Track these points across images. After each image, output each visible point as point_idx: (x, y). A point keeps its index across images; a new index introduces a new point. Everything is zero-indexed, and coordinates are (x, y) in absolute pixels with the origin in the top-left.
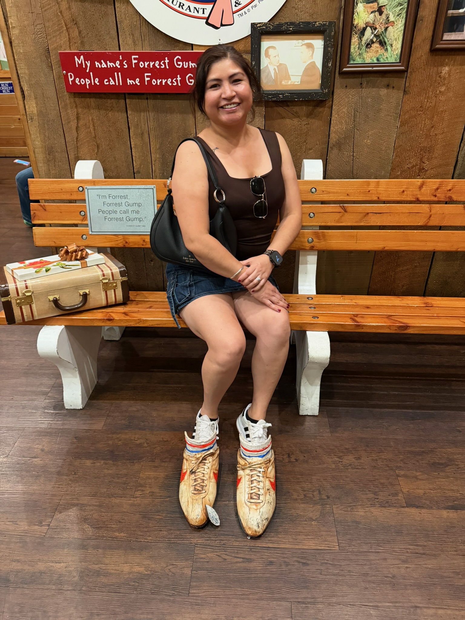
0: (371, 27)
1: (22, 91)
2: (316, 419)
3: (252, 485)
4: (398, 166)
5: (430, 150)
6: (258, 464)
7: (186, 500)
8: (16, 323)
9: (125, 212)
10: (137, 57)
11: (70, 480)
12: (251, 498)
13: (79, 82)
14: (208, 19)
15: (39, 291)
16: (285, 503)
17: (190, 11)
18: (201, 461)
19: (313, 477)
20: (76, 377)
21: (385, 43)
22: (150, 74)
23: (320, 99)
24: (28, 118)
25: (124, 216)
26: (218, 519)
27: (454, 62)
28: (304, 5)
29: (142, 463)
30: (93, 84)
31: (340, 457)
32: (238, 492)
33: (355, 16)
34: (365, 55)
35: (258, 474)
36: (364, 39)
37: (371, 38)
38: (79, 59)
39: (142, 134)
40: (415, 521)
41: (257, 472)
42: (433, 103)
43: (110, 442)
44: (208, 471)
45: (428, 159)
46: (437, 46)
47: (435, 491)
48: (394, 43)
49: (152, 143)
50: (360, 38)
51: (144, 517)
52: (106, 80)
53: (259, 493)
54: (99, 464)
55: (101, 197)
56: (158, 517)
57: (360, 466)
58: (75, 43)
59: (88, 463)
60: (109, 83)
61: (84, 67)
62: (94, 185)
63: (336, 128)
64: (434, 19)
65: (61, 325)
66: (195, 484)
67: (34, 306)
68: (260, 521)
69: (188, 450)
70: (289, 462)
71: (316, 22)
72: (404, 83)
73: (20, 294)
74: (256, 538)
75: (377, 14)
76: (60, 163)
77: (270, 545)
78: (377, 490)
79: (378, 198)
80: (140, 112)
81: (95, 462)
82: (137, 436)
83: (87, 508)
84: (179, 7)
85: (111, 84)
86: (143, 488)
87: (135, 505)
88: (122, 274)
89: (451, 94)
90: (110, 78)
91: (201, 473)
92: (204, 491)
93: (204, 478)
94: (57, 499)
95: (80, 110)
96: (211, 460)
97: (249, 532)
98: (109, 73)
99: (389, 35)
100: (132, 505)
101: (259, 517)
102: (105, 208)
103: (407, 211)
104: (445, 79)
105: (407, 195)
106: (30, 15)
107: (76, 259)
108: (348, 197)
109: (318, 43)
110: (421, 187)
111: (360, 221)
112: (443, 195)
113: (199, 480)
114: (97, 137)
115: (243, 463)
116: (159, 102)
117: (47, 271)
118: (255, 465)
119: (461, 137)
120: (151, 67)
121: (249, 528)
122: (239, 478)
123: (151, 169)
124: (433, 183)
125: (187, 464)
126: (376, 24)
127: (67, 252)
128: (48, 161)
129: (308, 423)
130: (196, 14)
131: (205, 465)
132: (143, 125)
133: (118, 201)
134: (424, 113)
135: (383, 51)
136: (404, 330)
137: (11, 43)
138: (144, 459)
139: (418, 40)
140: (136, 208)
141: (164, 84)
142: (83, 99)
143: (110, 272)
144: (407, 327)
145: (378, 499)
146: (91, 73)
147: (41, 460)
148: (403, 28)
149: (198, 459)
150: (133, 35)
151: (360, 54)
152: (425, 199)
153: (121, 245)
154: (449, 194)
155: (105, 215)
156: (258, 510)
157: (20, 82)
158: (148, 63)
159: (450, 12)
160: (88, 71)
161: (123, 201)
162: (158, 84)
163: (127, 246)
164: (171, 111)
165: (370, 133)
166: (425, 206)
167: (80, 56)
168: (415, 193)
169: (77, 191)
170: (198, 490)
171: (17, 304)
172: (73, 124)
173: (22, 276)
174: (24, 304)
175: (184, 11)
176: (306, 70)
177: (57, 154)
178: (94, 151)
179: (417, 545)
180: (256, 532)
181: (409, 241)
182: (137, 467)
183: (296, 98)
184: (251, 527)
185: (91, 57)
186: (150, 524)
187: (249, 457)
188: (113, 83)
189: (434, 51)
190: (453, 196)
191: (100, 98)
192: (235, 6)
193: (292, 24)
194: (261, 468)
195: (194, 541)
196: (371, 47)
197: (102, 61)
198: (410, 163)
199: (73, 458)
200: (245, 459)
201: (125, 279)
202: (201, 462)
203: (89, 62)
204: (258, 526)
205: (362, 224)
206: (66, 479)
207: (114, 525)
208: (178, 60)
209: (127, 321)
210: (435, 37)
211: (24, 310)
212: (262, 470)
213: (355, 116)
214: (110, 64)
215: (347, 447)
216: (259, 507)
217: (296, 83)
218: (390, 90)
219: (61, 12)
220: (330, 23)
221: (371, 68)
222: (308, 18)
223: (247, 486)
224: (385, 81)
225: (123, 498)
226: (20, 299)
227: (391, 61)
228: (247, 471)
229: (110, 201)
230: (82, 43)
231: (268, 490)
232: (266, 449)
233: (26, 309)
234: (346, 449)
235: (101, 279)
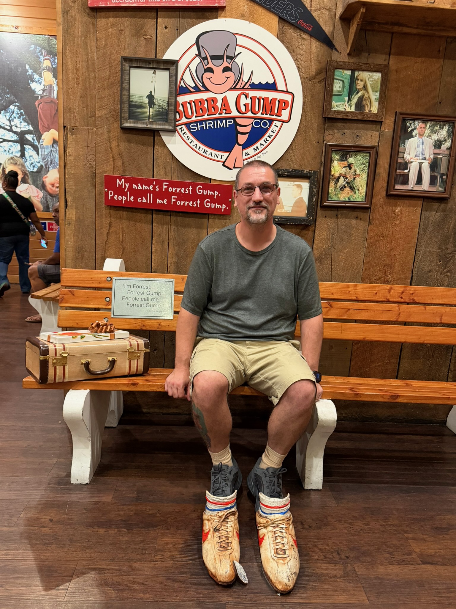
0: (343, 177)
1: (66, 202)
2: (319, 493)
3: (277, 541)
4: (367, 278)
5: (391, 267)
6: (280, 520)
7: (213, 557)
8: (48, 383)
9: (146, 300)
10: (168, 183)
11: (84, 547)
12: (277, 553)
13: (117, 198)
14: (224, 162)
15: (74, 353)
16: (308, 563)
17: (212, 156)
18: (224, 519)
19: (329, 541)
20: (88, 448)
21: (354, 188)
22: (176, 197)
23: (306, 224)
24: (67, 222)
25: (145, 302)
26: (246, 576)
27: (404, 204)
28: (295, 159)
29: (157, 531)
30: (128, 200)
31: (350, 524)
32: (262, 550)
33: (332, 168)
34: (339, 195)
35: (281, 530)
36: (339, 184)
37: (344, 184)
38: (120, 181)
39: (163, 242)
40: (434, 575)
41: (280, 529)
42: (391, 232)
43: (122, 513)
44: (231, 529)
45: (390, 273)
46: (391, 193)
47: (444, 551)
48: (361, 189)
49: (170, 250)
50: (336, 183)
51: (168, 579)
52: (140, 198)
53: (284, 548)
54: (113, 532)
55: (126, 286)
56: (182, 578)
57: (370, 531)
58: (118, 170)
59: (101, 531)
60: (142, 200)
61: (123, 187)
62: (122, 276)
63: (318, 246)
64: (387, 175)
65: (86, 390)
66: (220, 541)
67: (67, 368)
68: (289, 574)
69: (210, 510)
70: (304, 528)
71: (304, 170)
72: (369, 216)
73: (58, 355)
74: (286, 593)
75: (347, 168)
76: (87, 261)
77: (302, 601)
78: (391, 550)
79: (357, 298)
80: (164, 224)
81: (108, 530)
82: (148, 507)
83: (106, 572)
84: (204, 152)
85: (143, 201)
86: (162, 553)
87: (157, 568)
88: (146, 345)
89: (403, 227)
90: (144, 198)
91: (224, 531)
92: (230, 548)
93: (229, 536)
94: (72, 564)
95: (113, 220)
96: (233, 519)
97: (280, 587)
98: (144, 193)
99: (357, 183)
100: (153, 568)
101: (288, 571)
102: (130, 296)
103: (381, 309)
104: (398, 215)
105: (379, 296)
106: (86, 148)
107: (106, 332)
108: (333, 296)
109: (305, 185)
110: (390, 291)
111: (344, 315)
112: (408, 297)
113: (223, 537)
114: (124, 242)
115: (265, 521)
116: (180, 219)
117: (82, 338)
118: (277, 521)
119: (414, 258)
120: (178, 192)
121: (280, 582)
122: (261, 537)
123: (166, 270)
124: (398, 288)
125: (210, 524)
126: (347, 175)
127: (98, 325)
128: (77, 258)
129: (313, 496)
130: (216, 158)
131: (227, 524)
132: (164, 235)
133: (141, 290)
134: (384, 239)
135: (353, 193)
136: (395, 399)
137: (65, 166)
138: (159, 527)
139: (377, 188)
140: (156, 296)
141: (186, 205)
142: (117, 212)
143: (136, 343)
144: (397, 396)
145: (394, 558)
146: (128, 193)
147: (50, 530)
148: (366, 179)
149: (220, 517)
150: (165, 169)
151: (336, 194)
152: (394, 300)
153: (138, 328)
154: (412, 297)
155: (128, 301)
156: (286, 564)
157: (65, 195)
158: (176, 189)
159: (398, 171)
160: (126, 190)
161: (146, 290)
162: (182, 205)
163: (144, 328)
164: (189, 226)
165: (344, 251)
166: (395, 306)
167: (122, 179)
168: (386, 295)
169: (105, 281)
170: (224, 547)
171: (54, 363)
172: (105, 230)
173: (60, 340)
174: (59, 364)
175: (207, 156)
176: (296, 202)
177: (85, 253)
178: (119, 252)
179: (441, 597)
180: (286, 585)
181: (384, 333)
182: (153, 533)
183: (288, 222)
184: (281, 580)
185: (131, 181)
186: (176, 586)
187: (271, 514)
188: (145, 201)
189: (389, 196)
190: (415, 299)
191: (132, 212)
192: (245, 155)
193: (287, 170)
194: (283, 524)
195: (225, 599)
196: (344, 190)
197: (139, 184)
198: (376, 276)
199: (84, 527)
200: (266, 517)
201: (148, 350)
202: (223, 521)
203: (128, 184)
204: (289, 580)
205: (345, 318)
206: (80, 546)
207: (138, 586)
208: (200, 188)
209: (151, 386)
210: (388, 187)
211: (57, 371)
212: (284, 526)
213: (332, 238)
214: (145, 187)
215: (354, 515)
216: (286, 561)
217: (288, 212)
218: (359, 221)
219: (111, 148)
220: (315, 172)
221: (344, 205)
222: (298, 167)
223: (271, 542)
224: (355, 214)
225: (143, 562)
226: (57, 359)
227: (359, 201)
228: (270, 528)
229: (135, 290)
230: (124, 171)
231: (292, 546)
232: (286, 506)
233: (59, 370)
234: (354, 517)
235: (128, 348)
